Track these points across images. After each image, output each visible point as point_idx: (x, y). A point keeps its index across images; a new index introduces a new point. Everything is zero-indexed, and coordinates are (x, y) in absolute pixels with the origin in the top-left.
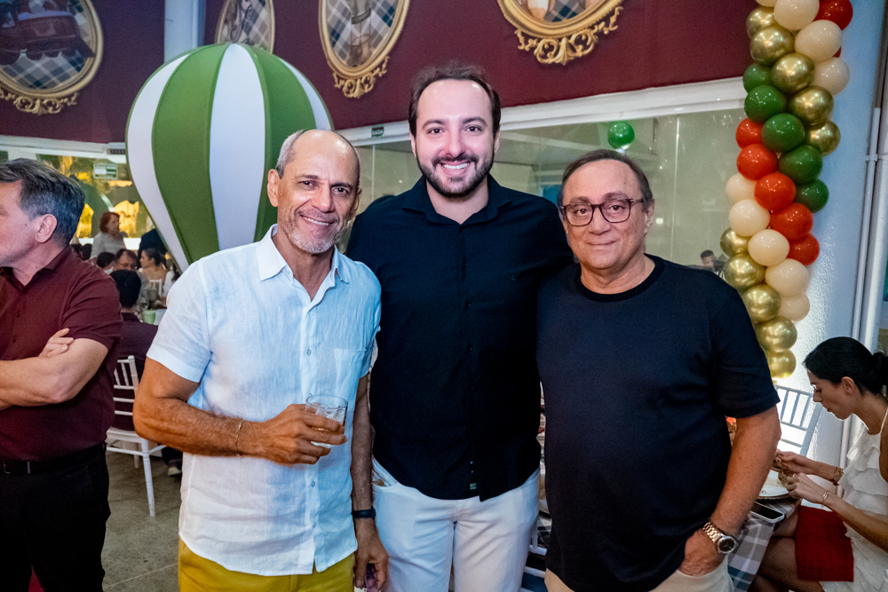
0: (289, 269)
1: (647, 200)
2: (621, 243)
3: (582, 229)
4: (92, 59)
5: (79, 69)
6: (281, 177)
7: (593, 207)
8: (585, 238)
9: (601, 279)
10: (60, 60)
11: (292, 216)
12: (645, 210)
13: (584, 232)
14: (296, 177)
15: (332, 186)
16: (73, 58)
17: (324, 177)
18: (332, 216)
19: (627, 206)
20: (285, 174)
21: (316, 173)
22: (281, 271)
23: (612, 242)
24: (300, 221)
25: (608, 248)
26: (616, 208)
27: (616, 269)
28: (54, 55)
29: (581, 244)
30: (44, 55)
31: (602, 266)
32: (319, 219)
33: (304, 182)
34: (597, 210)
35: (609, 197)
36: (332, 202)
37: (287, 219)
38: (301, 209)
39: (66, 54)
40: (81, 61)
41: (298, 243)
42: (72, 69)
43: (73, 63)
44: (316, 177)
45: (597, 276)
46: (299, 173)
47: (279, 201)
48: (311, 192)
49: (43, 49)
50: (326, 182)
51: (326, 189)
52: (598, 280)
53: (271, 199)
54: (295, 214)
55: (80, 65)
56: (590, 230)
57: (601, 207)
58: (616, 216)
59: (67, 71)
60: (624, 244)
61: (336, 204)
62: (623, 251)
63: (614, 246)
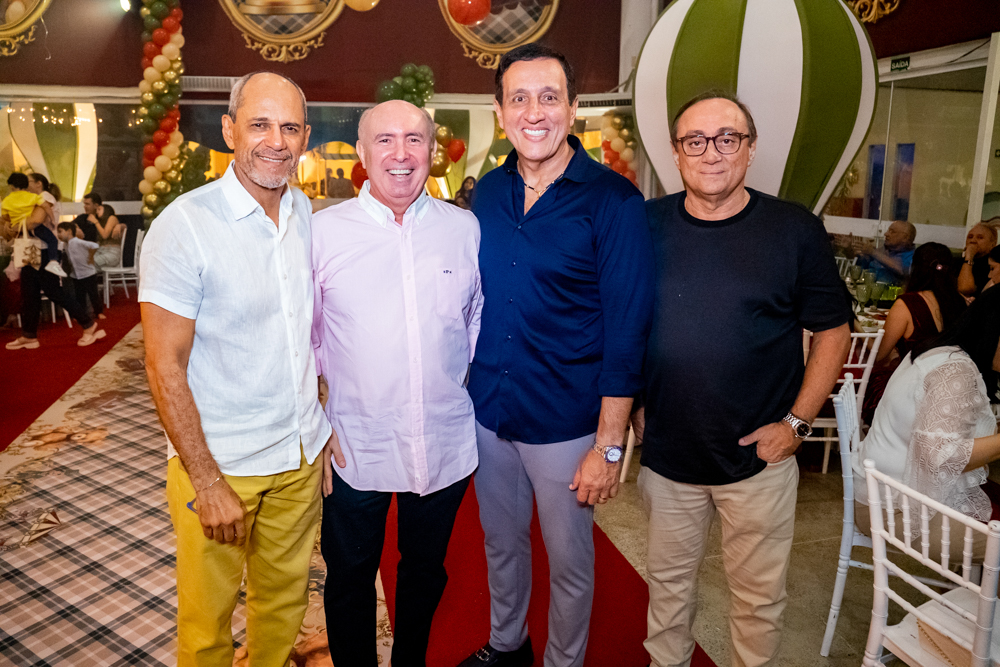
0: (261, 208)
1: (752, 136)
2: (730, 173)
3: (696, 159)
4: (549, 7)
5: (536, 19)
6: (234, 121)
7: (708, 139)
8: (698, 168)
9: (709, 205)
10: (520, 12)
11: (250, 157)
12: (749, 145)
13: (698, 162)
14: (249, 121)
15: (281, 126)
16: (531, 8)
17: (273, 119)
18: (285, 153)
19: (738, 140)
20: (238, 119)
21: (265, 115)
22: (254, 212)
23: (723, 172)
24: (258, 161)
25: (719, 176)
26: (727, 141)
27: (724, 195)
28: (513, 7)
29: (694, 173)
30: (504, 8)
31: (713, 192)
32: (274, 157)
33: (256, 125)
34: (711, 142)
35: (722, 131)
36: (283, 141)
37: (245, 160)
38: (257, 150)
39: (525, 5)
40: (538, 10)
41: (257, 181)
42: (531, 19)
43: (531, 13)
44: (266, 119)
45: (705, 202)
46: (250, 117)
47: (235, 144)
48: (264, 133)
49: (503, 2)
50: (276, 123)
51: (276, 128)
52: (706, 207)
53: (227, 143)
54: (252, 155)
55: (537, 14)
56: (704, 160)
57: (714, 139)
58: (726, 148)
59: (525, 23)
60: (733, 175)
61: (287, 141)
62: (731, 182)
63: (723, 174)
